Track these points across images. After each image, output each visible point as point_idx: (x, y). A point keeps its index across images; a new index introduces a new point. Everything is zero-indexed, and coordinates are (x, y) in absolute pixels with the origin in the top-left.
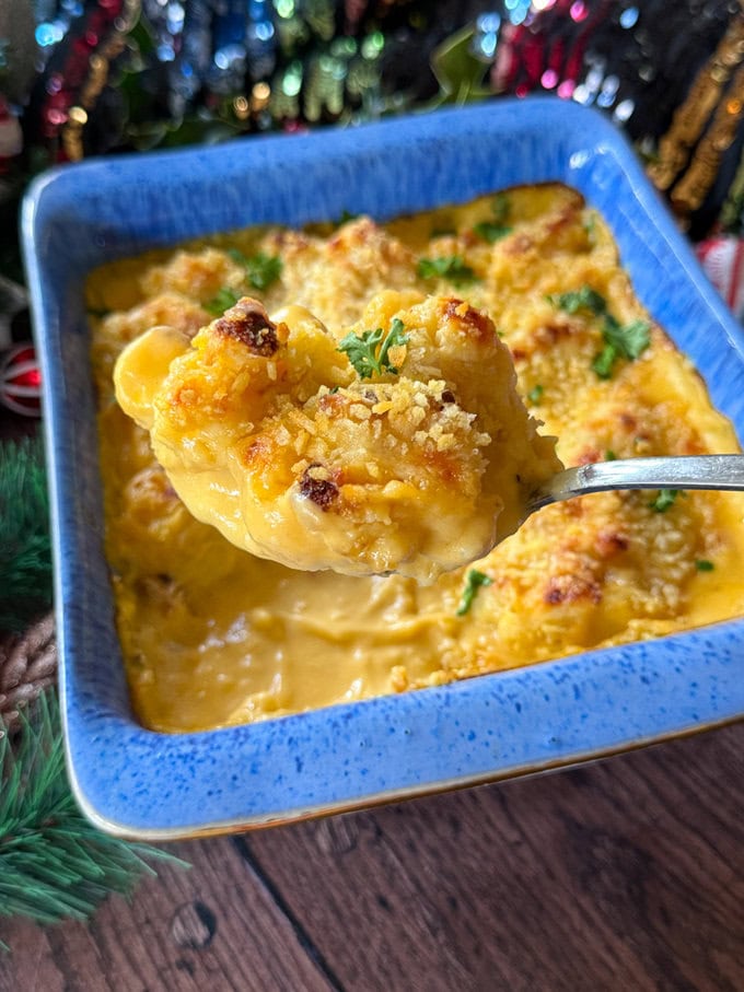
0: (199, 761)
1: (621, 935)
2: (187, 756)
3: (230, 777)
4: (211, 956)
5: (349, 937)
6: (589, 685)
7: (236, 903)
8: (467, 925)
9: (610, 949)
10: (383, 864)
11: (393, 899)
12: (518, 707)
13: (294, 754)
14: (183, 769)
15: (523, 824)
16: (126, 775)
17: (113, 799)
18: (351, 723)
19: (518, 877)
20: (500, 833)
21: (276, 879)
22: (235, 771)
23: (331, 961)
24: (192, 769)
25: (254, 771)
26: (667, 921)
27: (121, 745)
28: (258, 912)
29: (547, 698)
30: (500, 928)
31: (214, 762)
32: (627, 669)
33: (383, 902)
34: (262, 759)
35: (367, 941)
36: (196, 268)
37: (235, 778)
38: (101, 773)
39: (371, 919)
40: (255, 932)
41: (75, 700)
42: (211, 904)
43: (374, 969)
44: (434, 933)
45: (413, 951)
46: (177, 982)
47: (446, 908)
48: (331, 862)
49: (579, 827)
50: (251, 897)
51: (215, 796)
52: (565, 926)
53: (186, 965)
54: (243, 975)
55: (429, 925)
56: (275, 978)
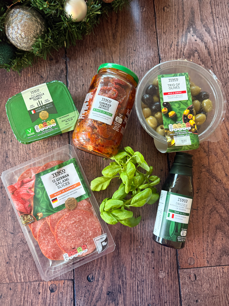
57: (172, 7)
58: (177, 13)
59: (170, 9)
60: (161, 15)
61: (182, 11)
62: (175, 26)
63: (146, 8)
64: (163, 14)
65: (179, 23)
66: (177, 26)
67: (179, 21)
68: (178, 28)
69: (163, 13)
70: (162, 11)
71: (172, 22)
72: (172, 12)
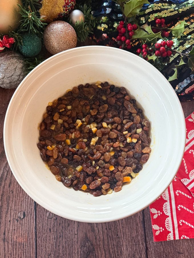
4: (21, 221)
5: (42, 231)
7: (30, 215)
8: (60, 241)
10: (54, 224)
11: (52, 230)
15: (79, 232)
19: (72, 239)
20: (74, 231)
21: (37, 216)
23: (37, 233)
28: (32, 219)
30: (64, 245)
33: (50, 230)
35: (44, 234)
39: (47, 231)
40: (30, 222)
42: (26, 213)
43: (43, 239)
45: (50, 240)
47: (59, 237)
48: (46, 219)
49: (87, 238)
50: (32, 216)
52: (74, 251)
53: (18, 221)
54: (24, 227)
55: (54, 237)
56: (28, 231)
57: (13, 219)
58: (9, 210)
59: (17, 216)
60: (28, 207)
61: (3, 214)
62: (13, 192)
63: (46, 215)
64: (26, 208)
65: (7, 197)
66: (11, 192)
67: (7, 199)
68: (10, 189)
69: (25, 210)
70: (27, 212)
71: (15, 197)
72: (15, 211)
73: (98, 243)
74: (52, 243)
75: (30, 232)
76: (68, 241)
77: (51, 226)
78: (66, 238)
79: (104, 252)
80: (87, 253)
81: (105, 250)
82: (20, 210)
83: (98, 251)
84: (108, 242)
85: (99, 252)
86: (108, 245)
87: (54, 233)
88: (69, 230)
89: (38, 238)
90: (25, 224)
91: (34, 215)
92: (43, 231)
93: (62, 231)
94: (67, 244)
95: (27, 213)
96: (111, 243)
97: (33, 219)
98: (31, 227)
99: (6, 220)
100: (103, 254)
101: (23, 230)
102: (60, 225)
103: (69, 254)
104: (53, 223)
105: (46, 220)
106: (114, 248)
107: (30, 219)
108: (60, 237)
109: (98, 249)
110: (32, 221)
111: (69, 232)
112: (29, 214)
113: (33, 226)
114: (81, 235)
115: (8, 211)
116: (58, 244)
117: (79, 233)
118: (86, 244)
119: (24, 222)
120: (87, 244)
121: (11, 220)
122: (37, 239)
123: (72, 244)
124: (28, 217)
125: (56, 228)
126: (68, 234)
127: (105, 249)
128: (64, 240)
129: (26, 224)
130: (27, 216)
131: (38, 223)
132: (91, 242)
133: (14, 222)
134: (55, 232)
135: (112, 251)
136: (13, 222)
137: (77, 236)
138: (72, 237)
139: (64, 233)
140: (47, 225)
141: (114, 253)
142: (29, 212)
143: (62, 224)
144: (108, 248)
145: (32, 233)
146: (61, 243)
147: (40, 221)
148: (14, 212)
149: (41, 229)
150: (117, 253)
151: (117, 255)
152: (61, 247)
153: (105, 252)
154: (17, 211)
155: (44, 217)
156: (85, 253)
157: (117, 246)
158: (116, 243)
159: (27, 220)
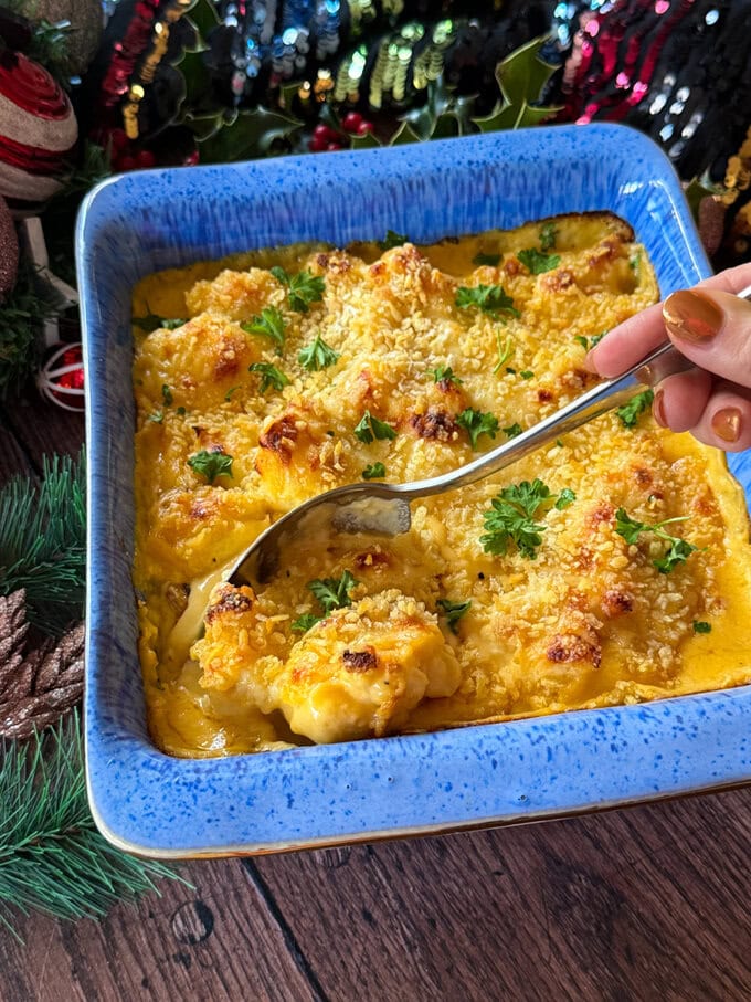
0: (202, 790)
1: (585, 969)
2: (191, 784)
3: (228, 807)
4: (205, 952)
5: (333, 946)
6: (561, 748)
7: (234, 904)
8: (443, 944)
9: (572, 981)
10: (371, 881)
11: (376, 914)
12: (495, 764)
13: (287, 791)
14: (187, 797)
15: (506, 855)
16: (135, 798)
17: (124, 819)
18: (341, 765)
19: (495, 905)
20: (483, 862)
21: (272, 886)
22: (233, 803)
23: (315, 967)
24: (195, 797)
25: (249, 804)
26: (630, 959)
27: (134, 769)
28: (253, 914)
29: (522, 757)
30: (472, 950)
31: (215, 792)
32: (598, 736)
33: (368, 916)
34: (258, 792)
35: (349, 951)
36: (240, 285)
37: (232, 809)
38: (115, 793)
39: (355, 932)
40: (249, 935)
41: (96, 722)
42: (210, 903)
43: (354, 979)
44: (412, 949)
45: (391, 964)
46: (173, 973)
47: (425, 927)
48: (323, 875)
49: (559, 863)
50: (247, 901)
51: (214, 824)
52: (534, 956)
53: (184, 959)
54: (234, 972)
55: (408, 943)
56: (263, 978)
73: (621, 860)
74: (409, 972)
75: (275, 977)
76: (479, 921)
77: (365, 895)
78: (462, 917)
79: (669, 886)
80: (599, 928)
81: (668, 875)
82: (174, 904)
83: (639, 895)
84: (661, 832)
85: (650, 895)
86: (670, 844)
87: (395, 923)
88: (459, 871)
89: (332, 988)
90: (233, 957)
91: (257, 891)
92: (337, 938)
93: (424, 893)
94: (483, 943)
95: (215, 901)
96: (676, 830)
97: (259, 909)
98: (269, 956)
99: (122, 990)
100: (670, 896)
101: (235, 987)
102: (400, 869)
103: (519, 981)
104: (363, 878)
105: (325, 881)
106: (701, 842)
107: (241, 918)
108: (432, 922)
109: (636, 882)
110: (260, 921)
111: (460, 881)
112: (227, 898)
113: (275, 942)
114: (522, 864)
115: (113, 941)
116: (441, 963)
117: (509, 861)
118: (567, 890)
119: (224, 948)
120: (572, 888)
121: (149, 972)
122: (328, 991)
123: (509, 926)
124: (228, 914)
125: (390, 896)
126: (461, 892)
127: (668, 868)
128: (457, 929)
129: (234, 950)
130: (223, 916)
131: (292, 914)
132: (587, 870)
133: (169, 974)
134: (396, 913)
135: (705, 863)
136: (165, 977)
137: (505, 877)
138: (487, 893)
139: (441, 899)
140: (343, 901)
141: (716, 867)
142: (221, 891)
143: (409, 860)
144: (675, 858)
145: (287, 976)
146: (454, 951)
147: (294, 903)
148: (148, 931)
149: (325, 937)
150: (730, 858)
151: (736, 866)
152: (464, 971)
153: (673, 881)
154: (161, 917)
155: (308, 872)
156: (591, 933)
157: (711, 829)
158: (697, 817)
159: (228, 932)
